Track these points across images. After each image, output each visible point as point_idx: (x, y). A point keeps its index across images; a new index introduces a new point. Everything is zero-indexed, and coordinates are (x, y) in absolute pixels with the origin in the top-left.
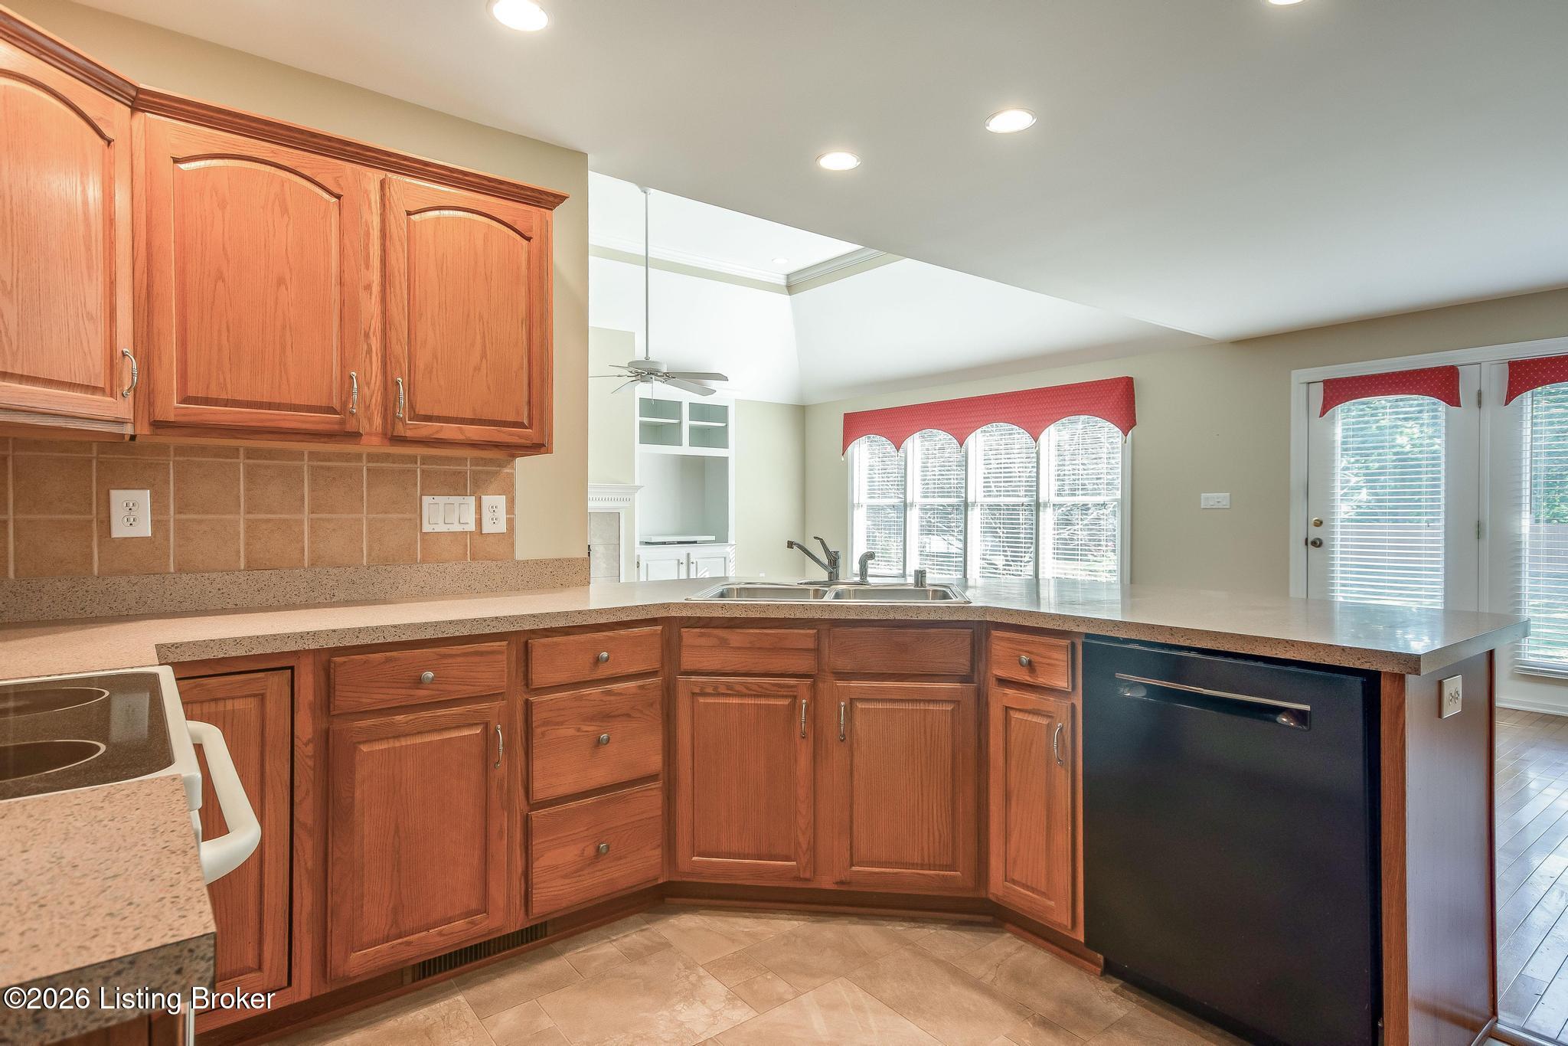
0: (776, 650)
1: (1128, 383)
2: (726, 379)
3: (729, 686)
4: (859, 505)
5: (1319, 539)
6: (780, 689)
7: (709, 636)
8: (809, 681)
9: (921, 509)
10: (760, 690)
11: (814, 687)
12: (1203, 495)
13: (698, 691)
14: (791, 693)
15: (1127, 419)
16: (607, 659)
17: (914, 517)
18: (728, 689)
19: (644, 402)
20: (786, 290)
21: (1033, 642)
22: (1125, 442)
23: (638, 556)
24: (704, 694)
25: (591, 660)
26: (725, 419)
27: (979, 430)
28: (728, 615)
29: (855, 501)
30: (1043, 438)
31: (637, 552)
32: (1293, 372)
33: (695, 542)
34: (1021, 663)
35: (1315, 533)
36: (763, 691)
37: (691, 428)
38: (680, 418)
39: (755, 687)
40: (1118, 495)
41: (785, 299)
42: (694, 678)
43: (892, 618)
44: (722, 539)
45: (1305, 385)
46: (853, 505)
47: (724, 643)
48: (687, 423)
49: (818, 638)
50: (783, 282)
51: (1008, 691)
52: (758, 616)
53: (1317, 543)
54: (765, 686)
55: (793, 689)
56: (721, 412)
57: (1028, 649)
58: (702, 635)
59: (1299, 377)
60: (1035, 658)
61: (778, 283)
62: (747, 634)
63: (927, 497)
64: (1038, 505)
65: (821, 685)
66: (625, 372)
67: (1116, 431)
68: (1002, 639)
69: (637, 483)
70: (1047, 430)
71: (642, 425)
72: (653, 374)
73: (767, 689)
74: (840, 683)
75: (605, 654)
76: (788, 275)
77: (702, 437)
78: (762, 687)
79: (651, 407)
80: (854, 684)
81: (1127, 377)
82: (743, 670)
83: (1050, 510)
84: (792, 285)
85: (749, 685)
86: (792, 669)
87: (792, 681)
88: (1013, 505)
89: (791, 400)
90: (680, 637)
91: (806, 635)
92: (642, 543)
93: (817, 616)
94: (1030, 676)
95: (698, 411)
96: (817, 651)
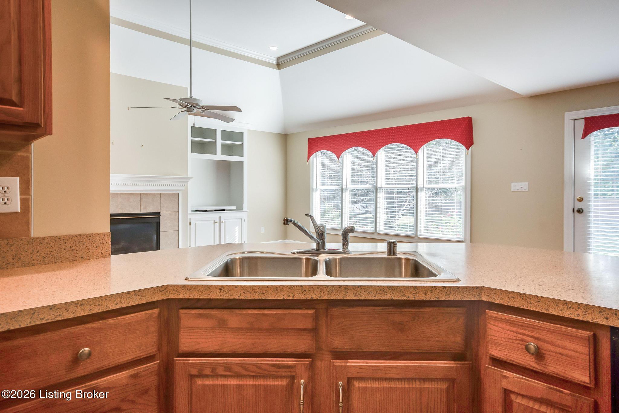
0: (274, 330)
1: (469, 120)
2: (240, 110)
3: (227, 367)
4: (317, 189)
5: (580, 208)
6: (278, 370)
7: (207, 316)
8: (307, 361)
9: (351, 191)
10: (259, 371)
11: (311, 367)
12: (513, 184)
13: (196, 373)
14: (289, 374)
15: (468, 142)
16: (90, 354)
17: (347, 196)
18: (226, 371)
19: (194, 129)
20: (276, 67)
21: (540, 329)
22: (468, 154)
23: (190, 219)
24: (201, 376)
25: (69, 358)
26: (241, 140)
27: (384, 148)
28: (226, 297)
29: (315, 187)
30: (420, 151)
31: (189, 216)
32: (566, 113)
33: (224, 210)
34: (527, 349)
35: (579, 205)
36: (262, 372)
37: (223, 145)
38: (215, 138)
39: (252, 368)
40: (463, 184)
41: (276, 71)
42: (192, 360)
43: (390, 298)
44: (240, 208)
45: (573, 121)
46: (313, 189)
47: (222, 324)
48: (219, 142)
49: (316, 318)
50: (275, 62)
51: (506, 373)
52: (257, 297)
53: (580, 211)
54: (264, 367)
55: (292, 370)
56: (239, 136)
57: (533, 334)
58: (201, 316)
59: (569, 116)
60: (544, 346)
61: (272, 62)
62: (245, 314)
63: (354, 185)
64: (417, 190)
65: (318, 363)
66: (177, 105)
67: (462, 148)
68: (500, 320)
69: (190, 175)
70: (422, 147)
71: (193, 143)
72: (194, 107)
73: (265, 370)
74: (338, 363)
75: (86, 350)
76: (278, 58)
77: (228, 149)
78: (260, 368)
79: (197, 131)
80: (351, 363)
81: (469, 117)
82: (241, 350)
83: (423, 192)
84: (280, 64)
85: (247, 366)
86: (290, 350)
87: (290, 362)
88: (391, 189)
89: (278, 130)
90: (179, 318)
91: (304, 316)
92: (193, 211)
93: (316, 297)
94: (537, 363)
95: (227, 135)
96: (314, 331)
